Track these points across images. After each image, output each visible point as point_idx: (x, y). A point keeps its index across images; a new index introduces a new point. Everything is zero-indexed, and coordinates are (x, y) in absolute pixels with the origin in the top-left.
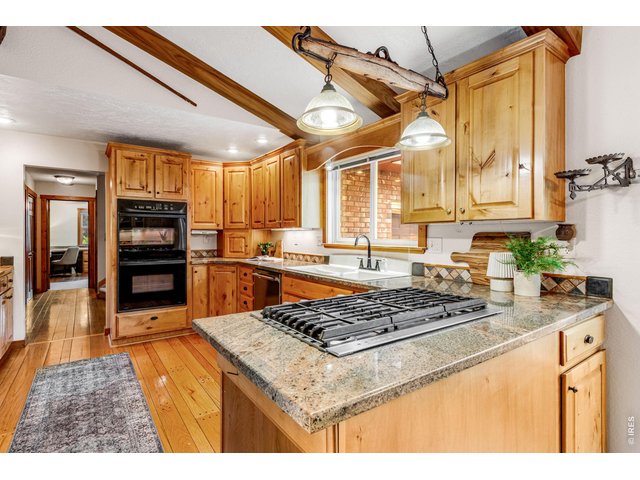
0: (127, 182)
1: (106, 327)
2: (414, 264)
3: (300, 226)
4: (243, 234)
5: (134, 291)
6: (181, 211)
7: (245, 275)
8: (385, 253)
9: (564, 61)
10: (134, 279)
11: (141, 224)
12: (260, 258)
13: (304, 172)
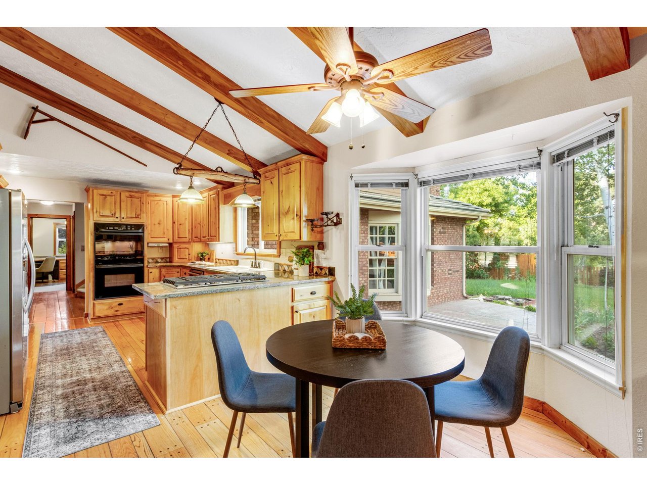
0: (101, 212)
1: (85, 312)
2: (276, 263)
3: (219, 241)
4: (186, 246)
5: (106, 286)
6: (140, 231)
7: (185, 274)
8: (264, 258)
9: (323, 164)
10: (106, 277)
11: (111, 238)
12: (197, 262)
13: (221, 206)
